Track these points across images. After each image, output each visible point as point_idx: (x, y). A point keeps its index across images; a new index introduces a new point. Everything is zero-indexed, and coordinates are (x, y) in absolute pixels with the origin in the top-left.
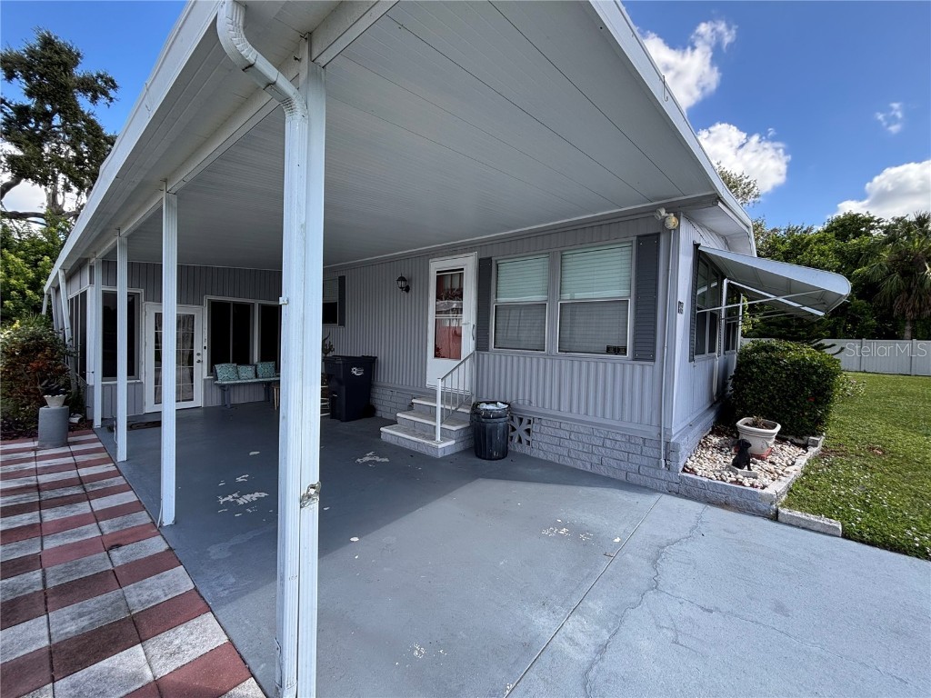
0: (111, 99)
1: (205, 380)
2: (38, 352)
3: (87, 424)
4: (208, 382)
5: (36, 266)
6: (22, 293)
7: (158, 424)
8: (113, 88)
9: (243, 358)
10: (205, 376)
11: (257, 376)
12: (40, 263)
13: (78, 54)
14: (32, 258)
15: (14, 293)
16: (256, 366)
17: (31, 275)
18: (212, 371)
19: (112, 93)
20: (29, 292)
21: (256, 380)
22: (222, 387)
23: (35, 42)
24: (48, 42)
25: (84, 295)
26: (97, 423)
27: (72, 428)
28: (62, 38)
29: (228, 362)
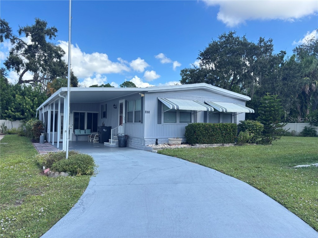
0: (55, 36)
1: (72, 134)
2: (39, 125)
3: (47, 142)
4: (73, 134)
5: (33, 101)
6: (29, 110)
7: (62, 142)
8: (56, 32)
9: (82, 128)
10: (72, 133)
11: (85, 133)
12: (34, 100)
13: (46, 23)
14: (32, 98)
15: (27, 110)
16: (85, 130)
17: (32, 104)
18: (74, 131)
19: (56, 34)
20: (31, 110)
21: (85, 134)
22: (76, 135)
23: (34, 23)
24: (38, 22)
25: (47, 112)
26: (49, 141)
27: (45, 142)
28: (42, 20)
29: (78, 129)
